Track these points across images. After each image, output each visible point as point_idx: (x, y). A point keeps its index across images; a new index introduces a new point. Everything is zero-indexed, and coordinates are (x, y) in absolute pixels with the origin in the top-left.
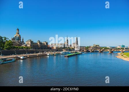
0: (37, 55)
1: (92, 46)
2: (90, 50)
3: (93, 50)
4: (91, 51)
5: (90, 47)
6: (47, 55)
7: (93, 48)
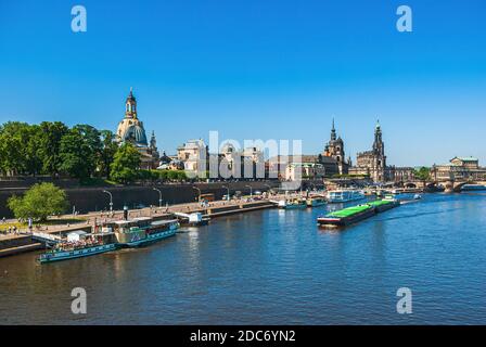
0: (238, 207)
1: (444, 163)
2: (444, 184)
3: (456, 184)
4: (448, 186)
5: (435, 170)
6: (276, 207)
7: (451, 173)
